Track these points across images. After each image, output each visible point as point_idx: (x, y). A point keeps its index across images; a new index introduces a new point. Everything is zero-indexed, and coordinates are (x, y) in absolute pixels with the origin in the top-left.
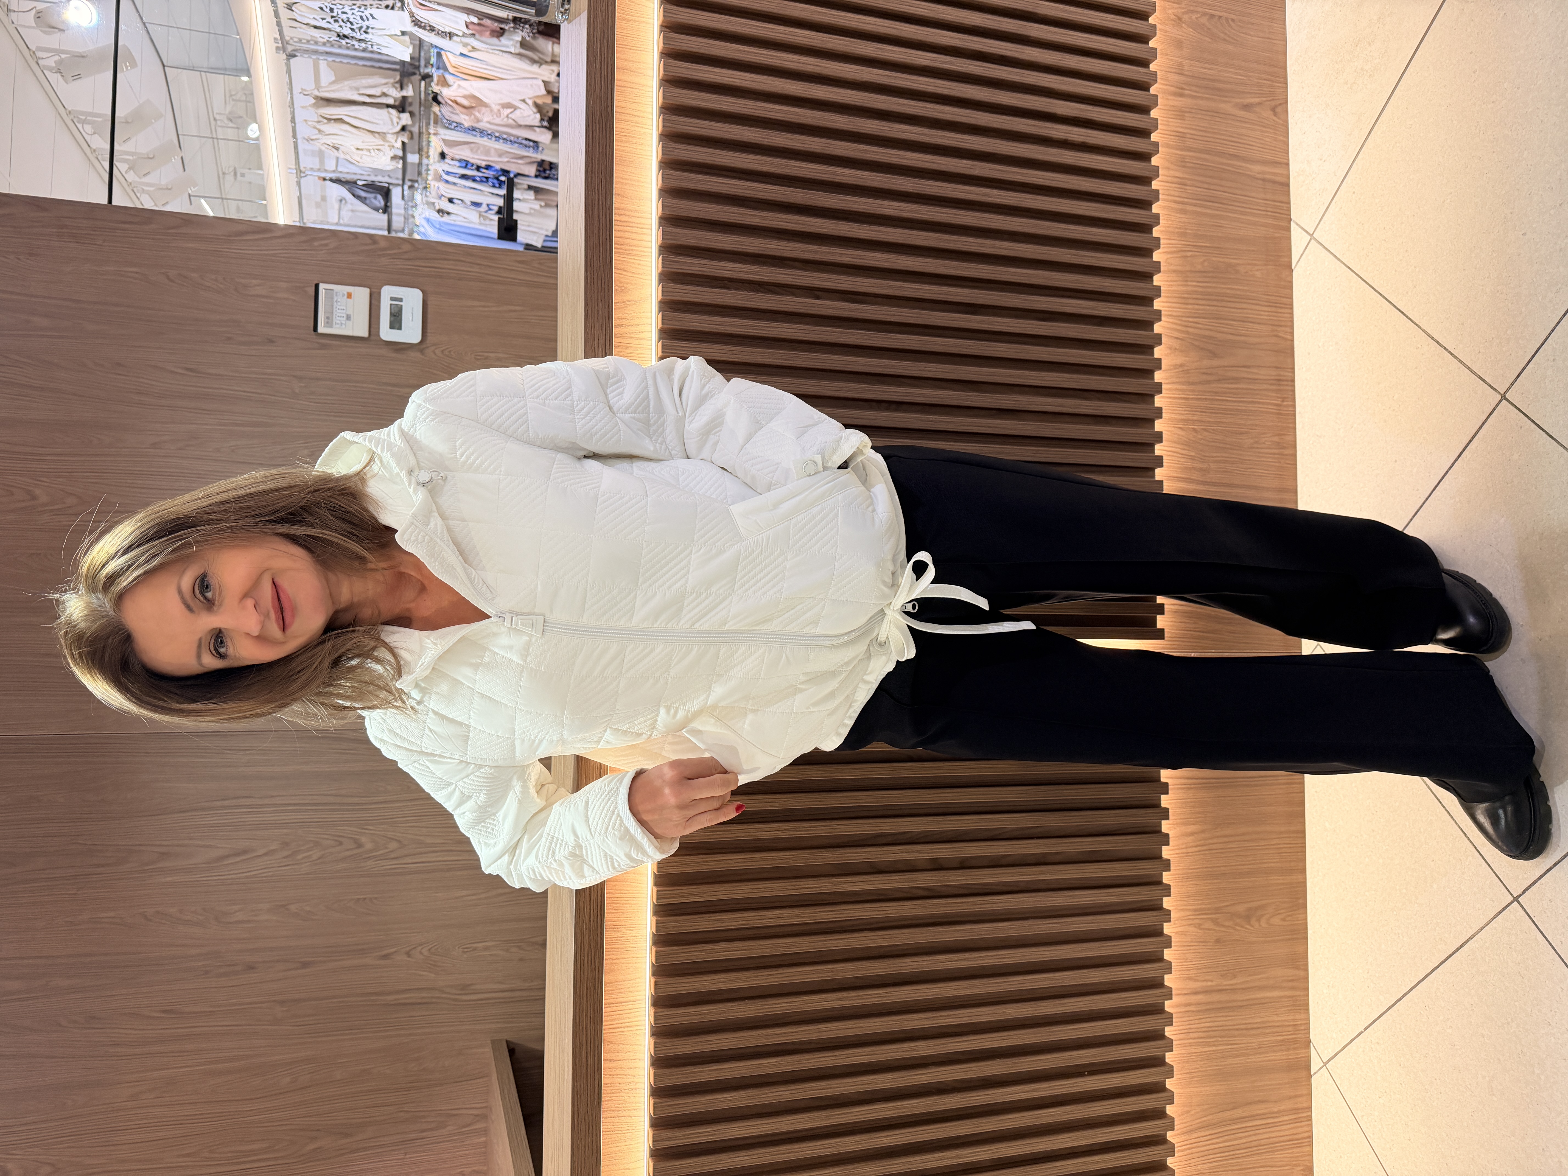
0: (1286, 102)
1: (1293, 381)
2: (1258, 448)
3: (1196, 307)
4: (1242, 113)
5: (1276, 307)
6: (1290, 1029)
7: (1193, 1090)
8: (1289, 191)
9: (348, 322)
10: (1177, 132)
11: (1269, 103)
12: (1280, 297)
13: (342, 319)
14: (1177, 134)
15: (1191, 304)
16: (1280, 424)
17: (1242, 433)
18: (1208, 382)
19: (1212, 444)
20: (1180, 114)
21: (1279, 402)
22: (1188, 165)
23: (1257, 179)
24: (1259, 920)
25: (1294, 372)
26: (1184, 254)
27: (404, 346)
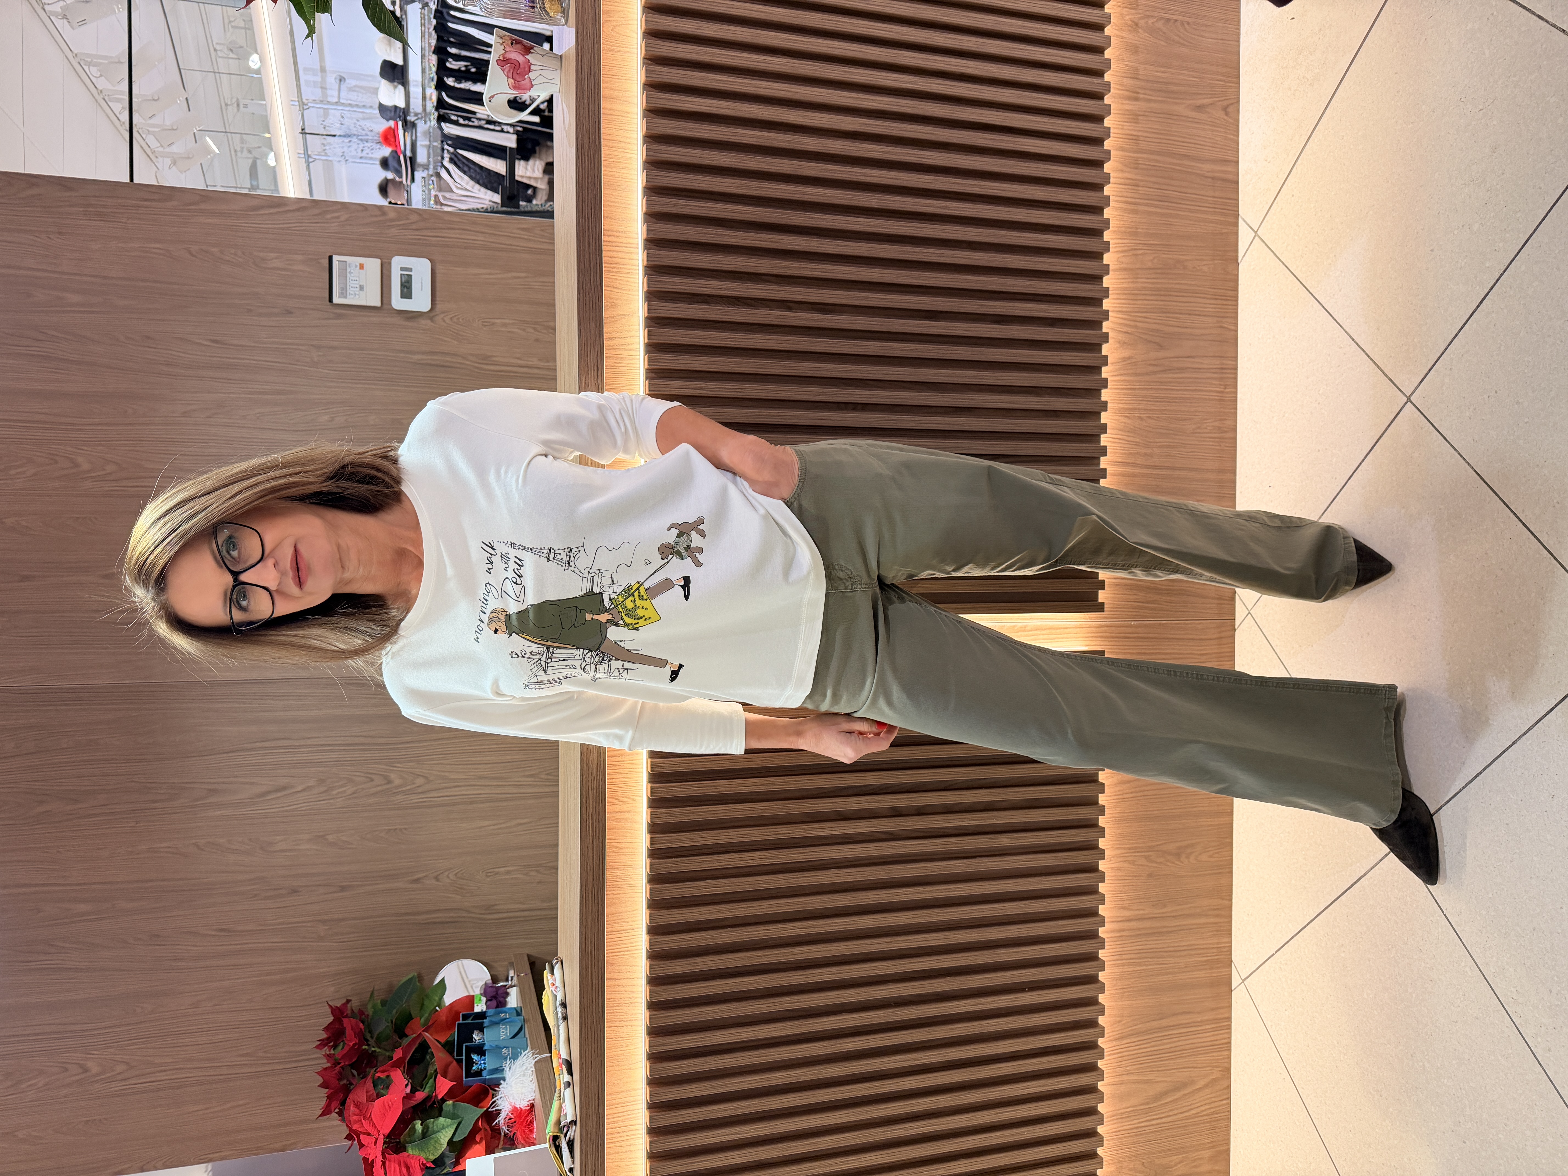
0: (1238, 102)
1: (1236, 369)
2: (1200, 433)
3: (1145, 302)
4: (1194, 114)
5: (1221, 299)
6: (1215, 950)
7: (1124, 1003)
8: (1238, 189)
9: (361, 292)
10: (1131, 135)
11: (1220, 103)
12: (1226, 290)
13: (356, 289)
14: (1131, 137)
15: (1140, 300)
16: (1222, 410)
17: (1185, 420)
18: (1155, 373)
19: (1157, 430)
20: (1134, 117)
21: (1222, 390)
22: (1141, 166)
23: (1206, 177)
24: (1188, 857)
25: (1237, 361)
26: (1135, 252)
27: (415, 314)
